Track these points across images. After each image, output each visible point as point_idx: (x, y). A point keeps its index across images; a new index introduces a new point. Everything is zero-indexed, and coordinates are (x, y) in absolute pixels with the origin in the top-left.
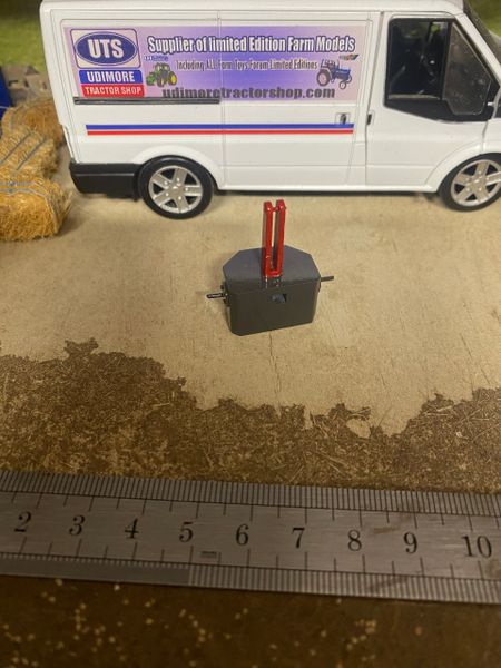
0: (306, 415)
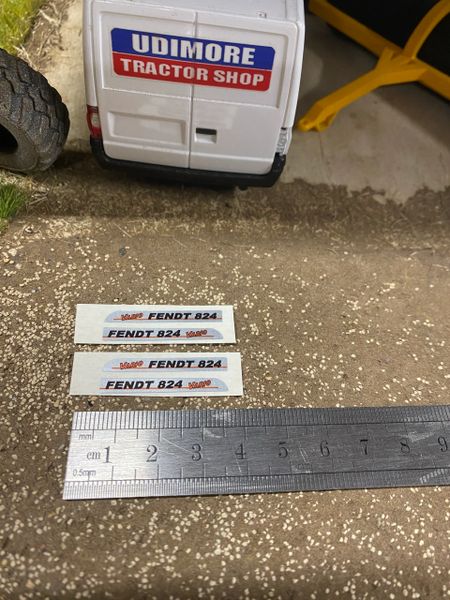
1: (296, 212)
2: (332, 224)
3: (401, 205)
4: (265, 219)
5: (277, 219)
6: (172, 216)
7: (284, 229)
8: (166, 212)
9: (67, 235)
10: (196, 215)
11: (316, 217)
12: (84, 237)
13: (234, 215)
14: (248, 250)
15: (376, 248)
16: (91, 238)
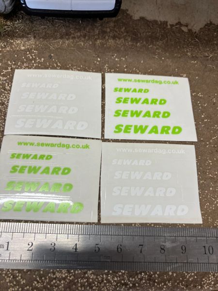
0: (168, 24)
1: (139, 36)
2: (158, 43)
3: (196, 32)
4: (123, 40)
5: (129, 39)
6: (75, 38)
7: (132, 45)
8: (72, 36)
9: (23, 48)
10: (87, 38)
11: (149, 39)
12: (31, 49)
13: (107, 37)
14: (113, 56)
15: (179, 56)
16: (34, 50)
